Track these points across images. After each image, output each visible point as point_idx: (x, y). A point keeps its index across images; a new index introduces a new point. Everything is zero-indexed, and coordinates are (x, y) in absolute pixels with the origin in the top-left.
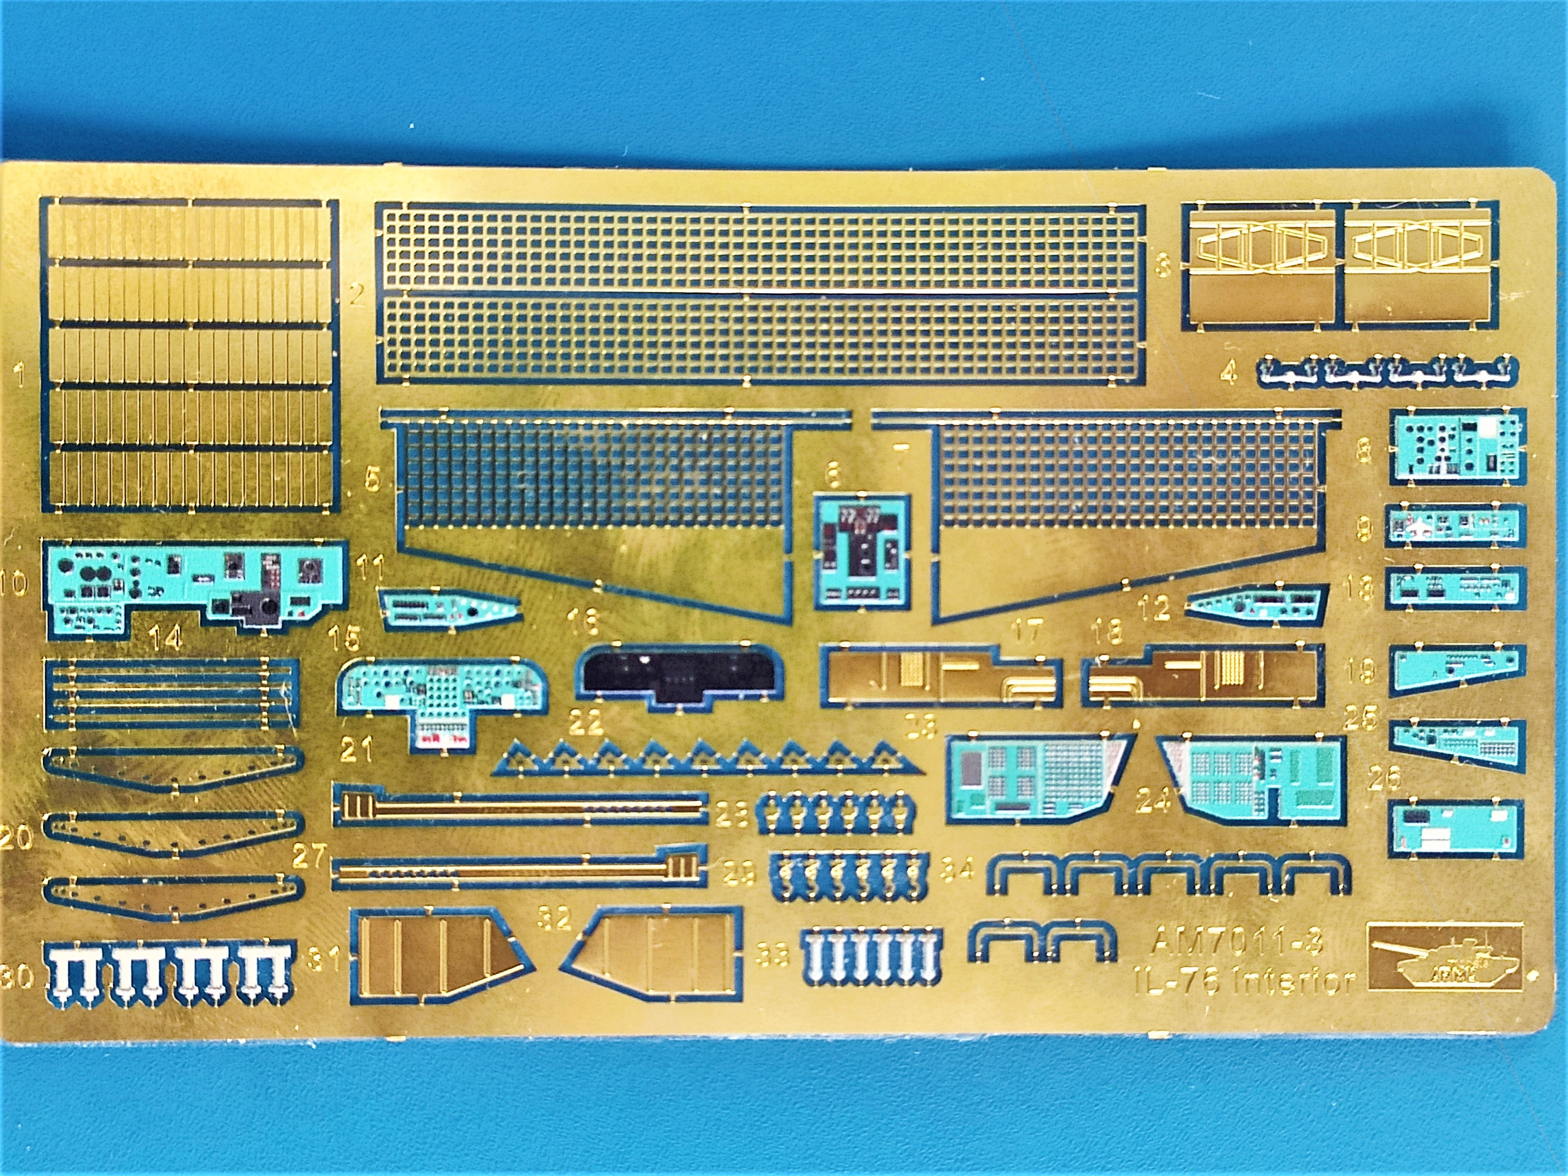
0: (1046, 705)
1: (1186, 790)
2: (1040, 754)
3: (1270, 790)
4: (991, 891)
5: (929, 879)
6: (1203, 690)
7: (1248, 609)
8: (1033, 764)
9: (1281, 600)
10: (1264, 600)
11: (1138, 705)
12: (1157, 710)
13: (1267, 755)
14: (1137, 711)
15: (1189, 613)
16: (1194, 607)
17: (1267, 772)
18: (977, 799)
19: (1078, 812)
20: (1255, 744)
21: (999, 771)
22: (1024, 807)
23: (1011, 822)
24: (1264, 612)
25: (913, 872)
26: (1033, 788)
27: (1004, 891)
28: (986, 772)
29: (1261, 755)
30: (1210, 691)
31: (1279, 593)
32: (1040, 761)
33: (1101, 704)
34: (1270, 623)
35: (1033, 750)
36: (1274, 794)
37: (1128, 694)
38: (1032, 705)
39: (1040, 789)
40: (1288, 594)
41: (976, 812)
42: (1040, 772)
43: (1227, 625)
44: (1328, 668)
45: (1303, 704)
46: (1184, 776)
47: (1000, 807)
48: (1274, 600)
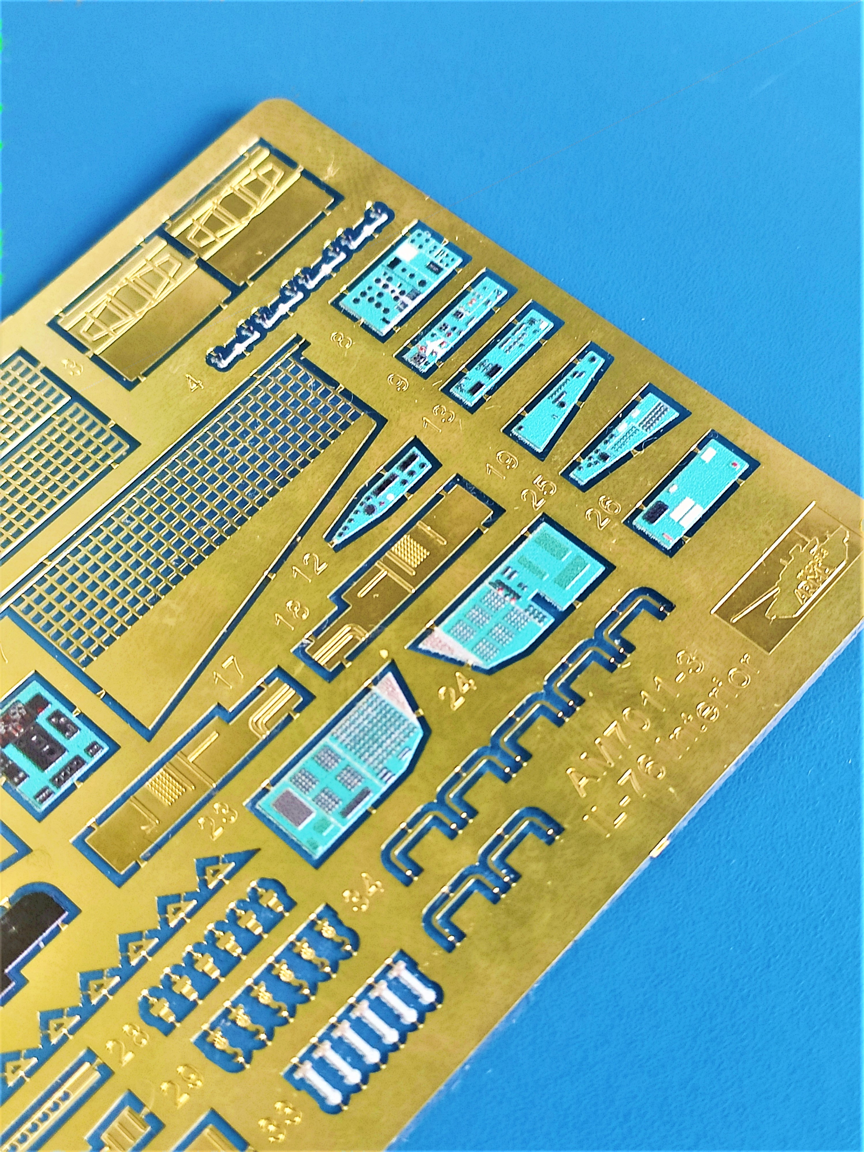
0: (299, 709)
1: (472, 660)
2: (335, 746)
3: (533, 599)
4: (408, 882)
5: (347, 923)
6: (405, 585)
7: (376, 505)
8: (336, 758)
9: (394, 477)
10: (381, 489)
11: (369, 641)
12: (387, 630)
13: (504, 579)
14: (373, 645)
15: (337, 548)
16: (337, 540)
17: (518, 590)
18: (322, 826)
19: (410, 756)
20: (486, 582)
21: (316, 789)
22: (365, 793)
23: (367, 814)
24: (390, 496)
25: (328, 931)
26: (355, 774)
27: (418, 870)
28: (306, 800)
29: (500, 584)
30: (412, 581)
31: (387, 475)
32: (340, 751)
33: (341, 667)
34: (403, 500)
35: (327, 749)
36: (538, 599)
37: (354, 641)
38: (289, 719)
39: (363, 769)
40: (394, 470)
41: (330, 836)
42: (349, 758)
43: (375, 530)
44: (478, 485)
45: (487, 525)
46: (460, 653)
47: (345, 813)
48: (388, 482)
